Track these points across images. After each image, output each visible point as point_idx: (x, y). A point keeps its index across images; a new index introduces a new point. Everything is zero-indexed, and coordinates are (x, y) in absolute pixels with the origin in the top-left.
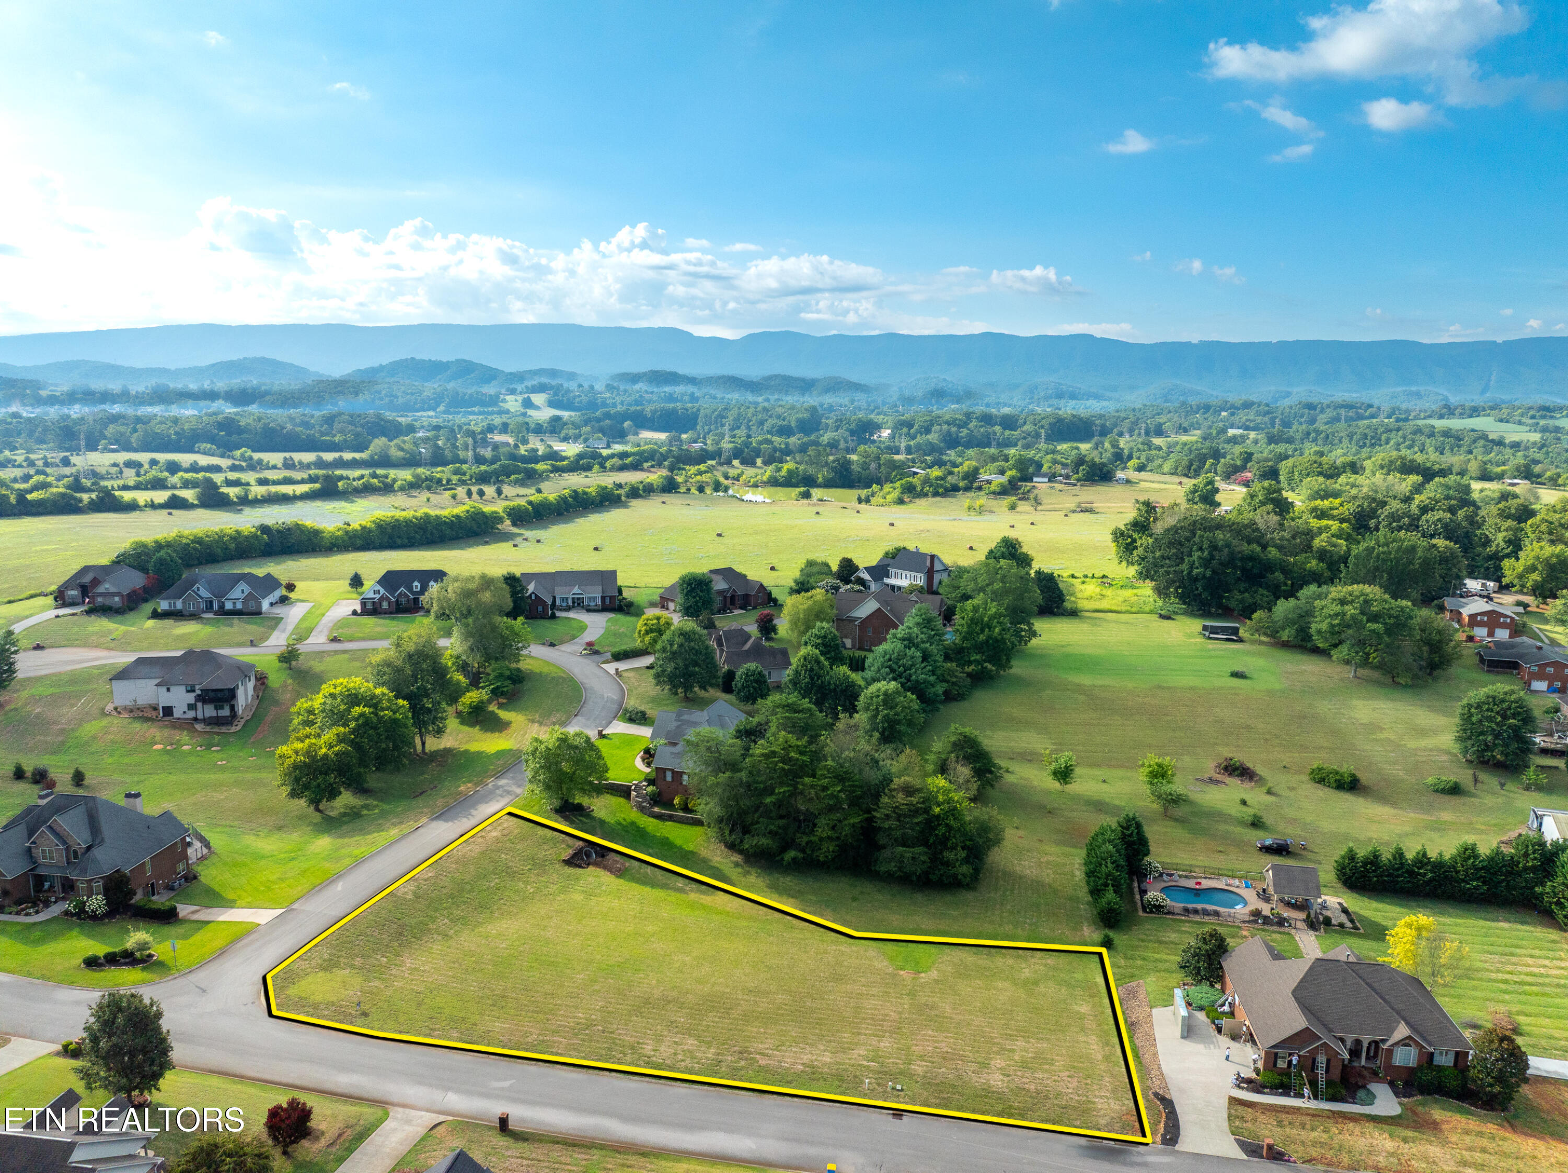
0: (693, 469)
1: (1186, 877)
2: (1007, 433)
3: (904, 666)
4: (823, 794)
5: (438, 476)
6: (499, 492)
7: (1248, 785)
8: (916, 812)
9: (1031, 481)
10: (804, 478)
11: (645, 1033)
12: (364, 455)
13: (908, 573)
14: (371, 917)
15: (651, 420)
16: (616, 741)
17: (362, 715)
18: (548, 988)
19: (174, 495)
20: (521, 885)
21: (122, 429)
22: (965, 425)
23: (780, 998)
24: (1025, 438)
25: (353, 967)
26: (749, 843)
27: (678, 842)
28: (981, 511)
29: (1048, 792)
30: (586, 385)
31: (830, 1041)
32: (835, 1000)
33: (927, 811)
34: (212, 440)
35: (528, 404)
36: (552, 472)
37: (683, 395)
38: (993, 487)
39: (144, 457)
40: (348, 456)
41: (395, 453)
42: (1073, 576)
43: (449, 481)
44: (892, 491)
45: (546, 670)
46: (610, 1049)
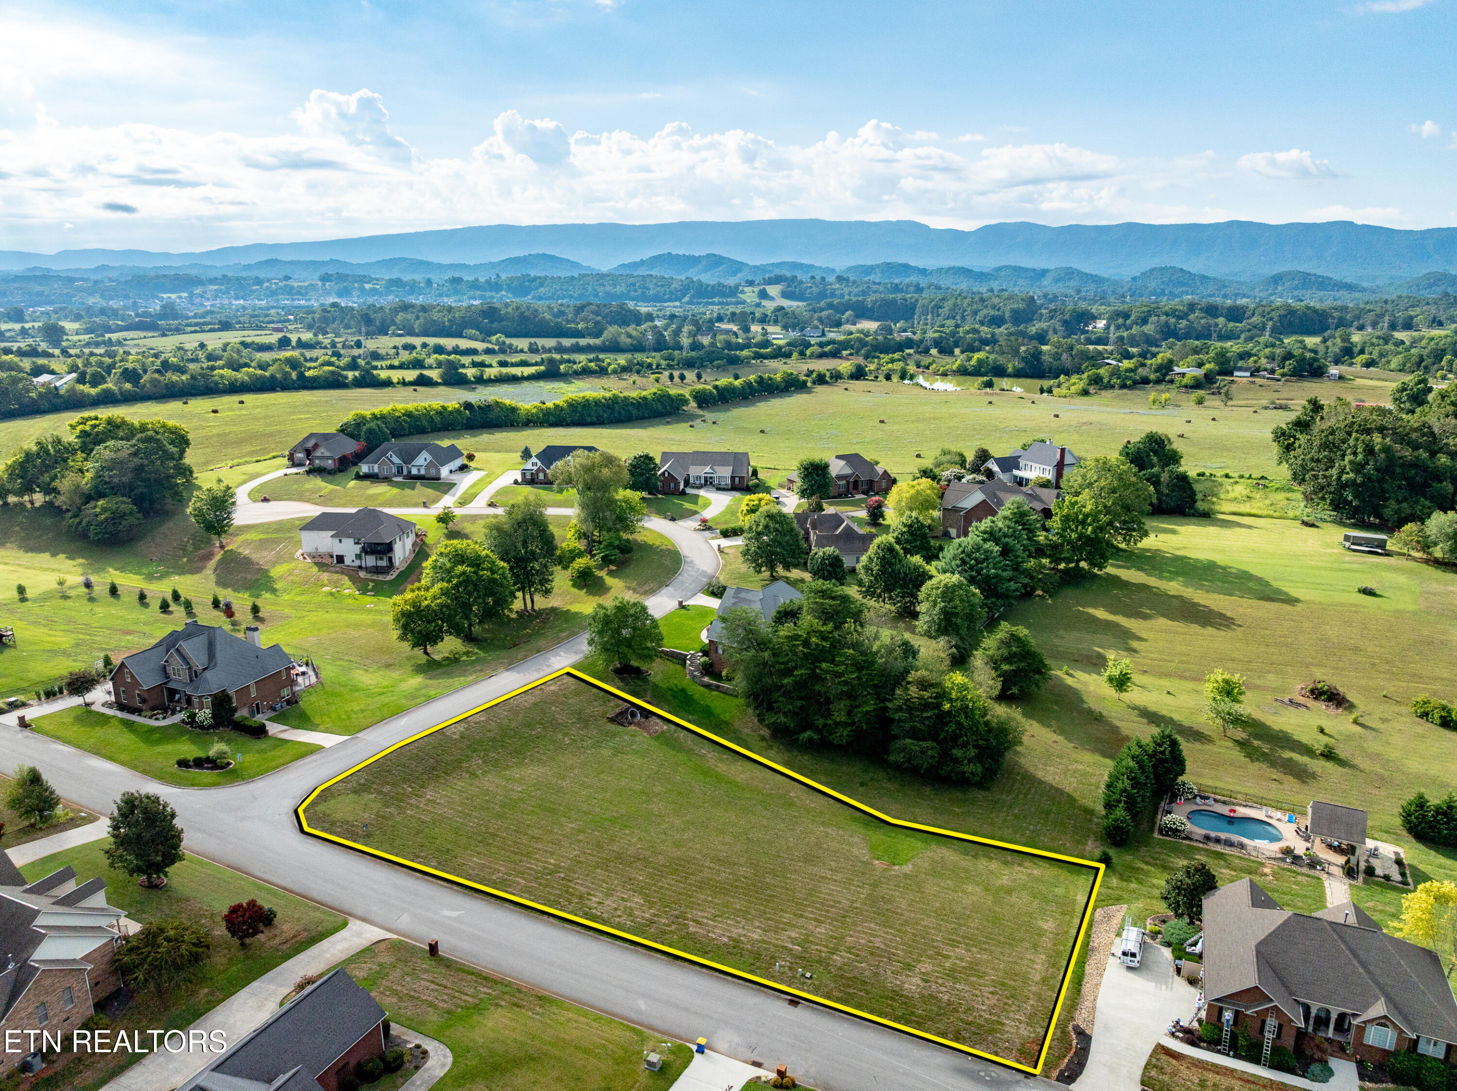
0: (885, 358)
1: (1224, 803)
2: (1231, 325)
3: (976, 559)
4: (837, 680)
5: (649, 360)
6: (699, 377)
7: (1332, 711)
8: (926, 706)
9: (1232, 374)
10: (993, 368)
11: (601, 886)
12: (597, 341)
13: (1038, 466)
14: (415, 751)
15: (872, 310)
16: (692, 613)
17: (463, 573)
18: (537, 832)
19: (421, 375)
20: (560, 736)
21: (409, 316)
22: (1183, 316)
23: (743, 870)
24: (1249, 330)
25: (380, 792)
26: (771, 718)
27: (717, 711)
28: (1164, 405)
29: (1103, 699)
30: (818, 277)
31: (769, 919)
32: (794, 880)
33: (938, 706)
34: (478, 327)
35: (763, 295)
36: (754, 358)
37: (908, 286)
38: (1186, 381)
39: (417, 341)
40: (583, 342)
41: (625, 340)
42: (1227, 476)
43: (658, 366)
44: (1077, 382)
45: (657, 543)
46: (560, 896)
